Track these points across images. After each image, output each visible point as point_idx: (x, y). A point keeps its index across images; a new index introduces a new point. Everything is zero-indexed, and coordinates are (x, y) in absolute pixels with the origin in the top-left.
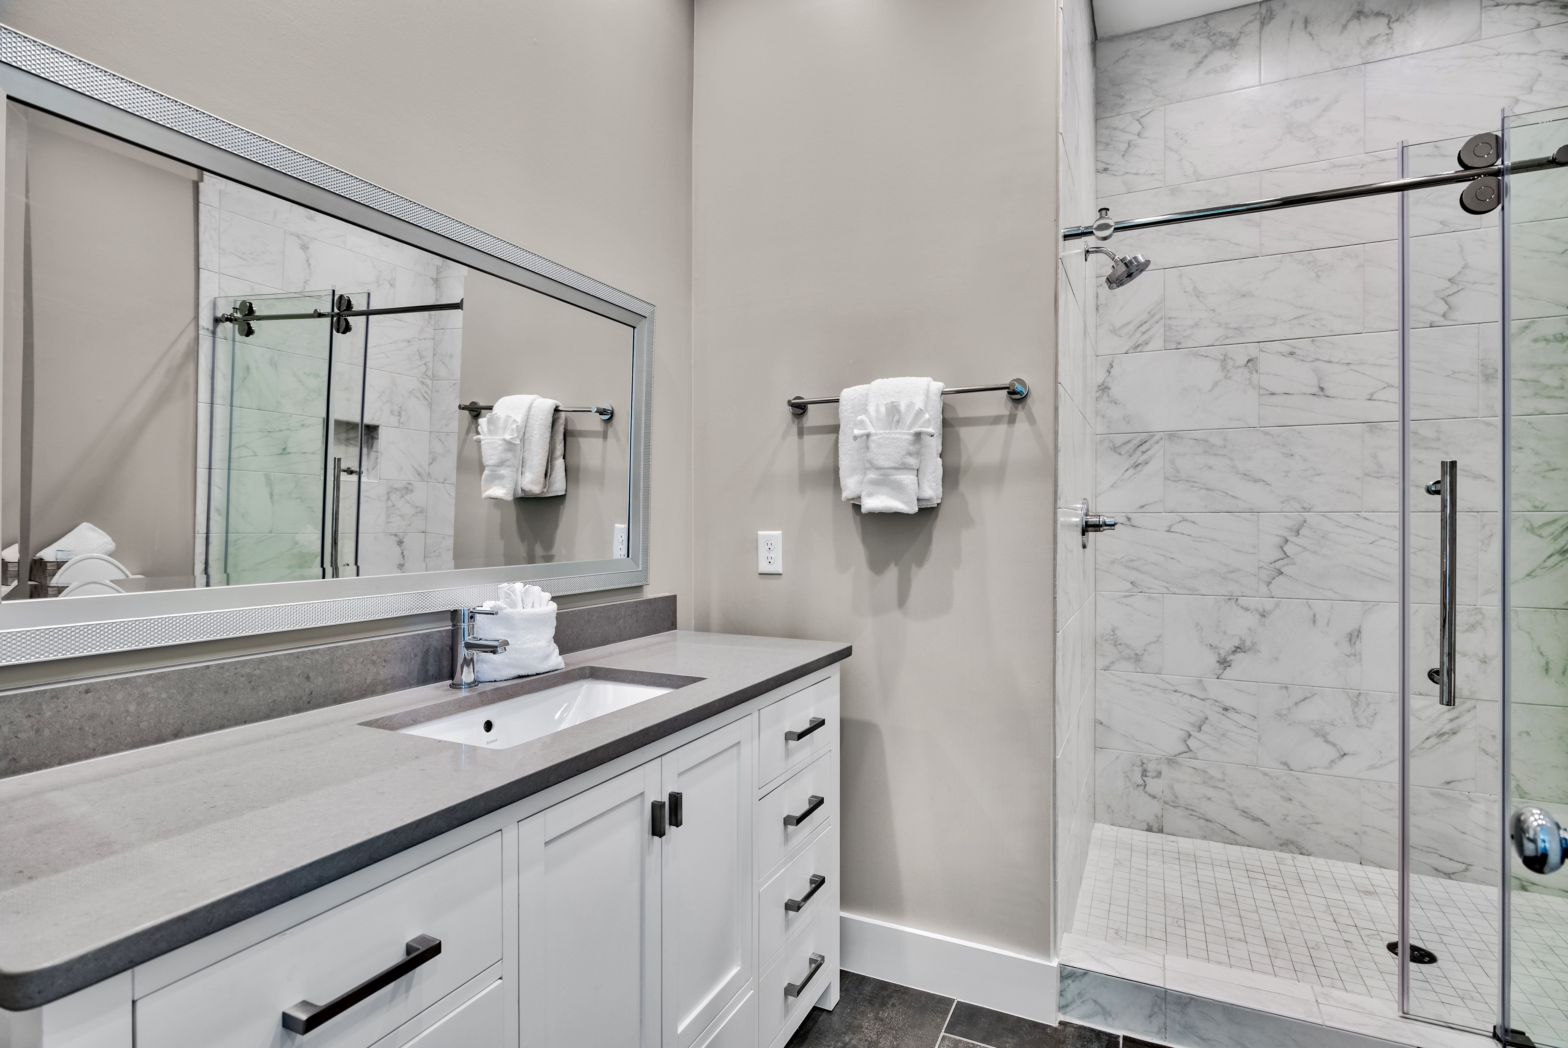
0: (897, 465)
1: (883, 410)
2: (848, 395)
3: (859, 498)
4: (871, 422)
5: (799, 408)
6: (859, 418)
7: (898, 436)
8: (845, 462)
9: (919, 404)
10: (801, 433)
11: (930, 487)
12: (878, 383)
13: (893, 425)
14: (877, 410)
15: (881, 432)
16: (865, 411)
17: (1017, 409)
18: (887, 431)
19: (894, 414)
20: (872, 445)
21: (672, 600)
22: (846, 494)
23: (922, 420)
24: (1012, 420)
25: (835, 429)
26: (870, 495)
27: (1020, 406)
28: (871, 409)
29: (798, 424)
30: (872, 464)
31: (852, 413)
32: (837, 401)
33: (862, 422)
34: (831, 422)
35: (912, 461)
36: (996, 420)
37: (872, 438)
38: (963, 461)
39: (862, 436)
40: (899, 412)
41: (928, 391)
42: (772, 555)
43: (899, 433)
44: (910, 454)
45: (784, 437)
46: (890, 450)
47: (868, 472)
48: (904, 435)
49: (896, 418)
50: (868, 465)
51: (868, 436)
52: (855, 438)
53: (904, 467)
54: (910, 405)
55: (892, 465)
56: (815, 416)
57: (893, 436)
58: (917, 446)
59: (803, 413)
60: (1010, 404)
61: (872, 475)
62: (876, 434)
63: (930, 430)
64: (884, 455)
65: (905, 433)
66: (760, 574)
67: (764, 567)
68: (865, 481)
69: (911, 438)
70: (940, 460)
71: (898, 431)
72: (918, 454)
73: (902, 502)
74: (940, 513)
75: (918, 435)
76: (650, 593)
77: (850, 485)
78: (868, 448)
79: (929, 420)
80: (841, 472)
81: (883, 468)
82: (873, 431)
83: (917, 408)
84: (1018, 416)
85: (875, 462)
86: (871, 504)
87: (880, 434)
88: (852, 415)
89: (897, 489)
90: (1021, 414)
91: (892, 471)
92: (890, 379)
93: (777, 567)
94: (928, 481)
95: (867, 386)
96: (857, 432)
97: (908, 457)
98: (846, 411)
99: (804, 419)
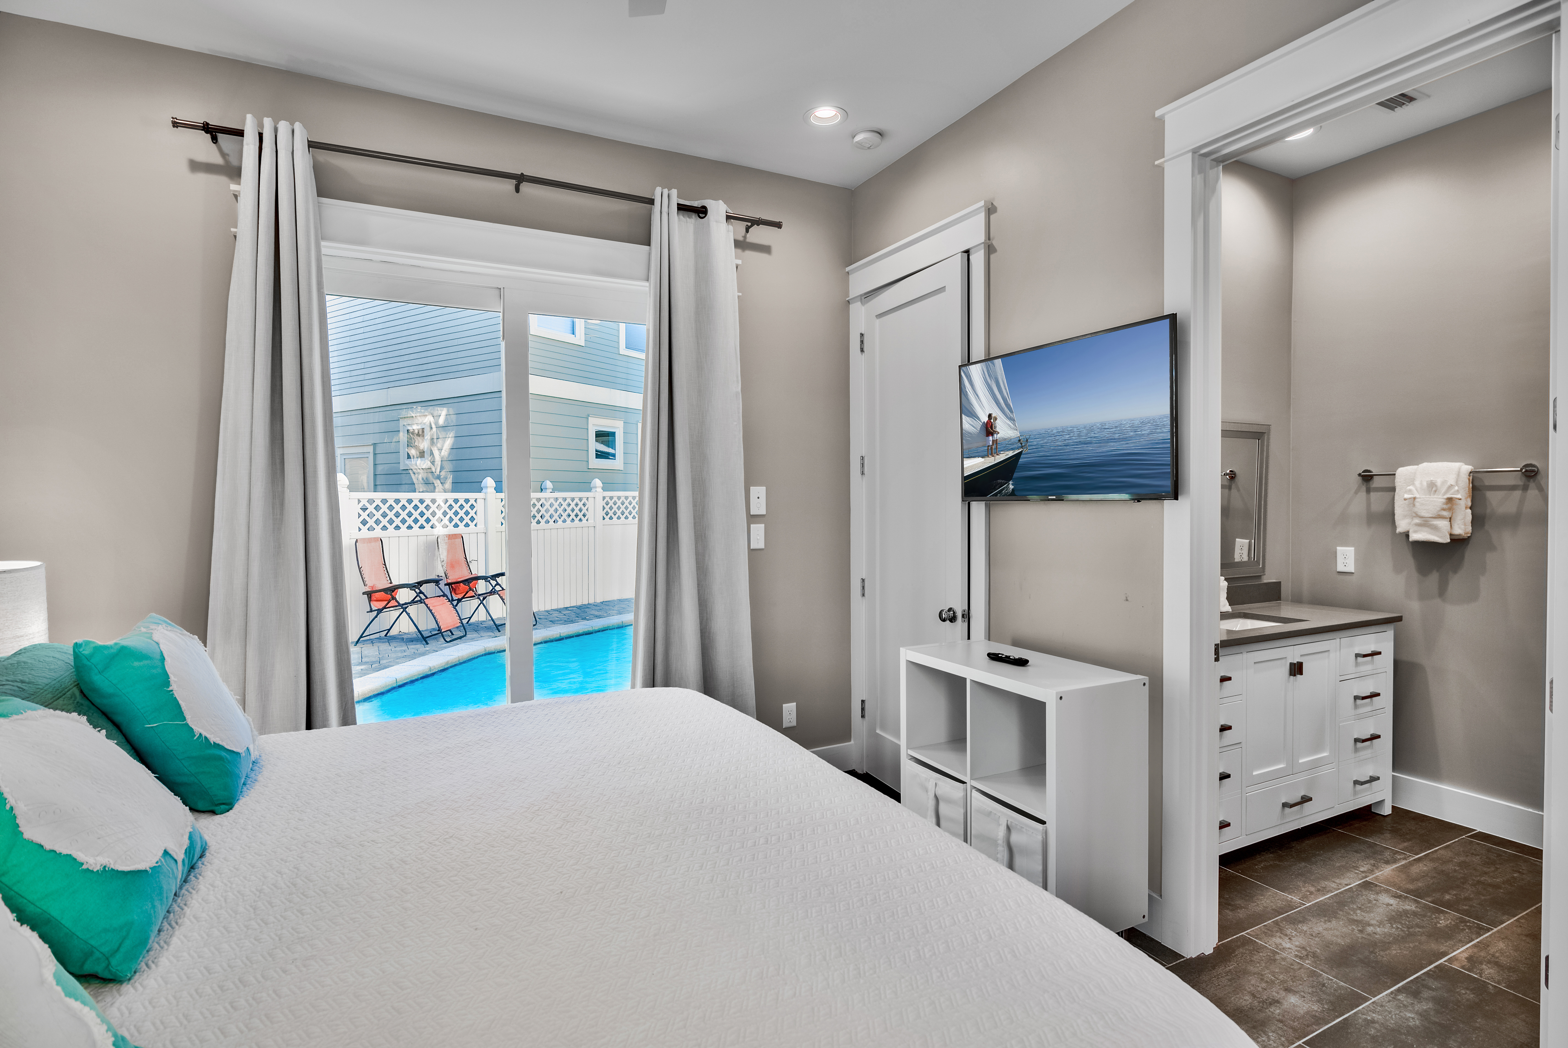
0: (1434, 516)
1: (1425, 484)
2: (1402, 473)
3: (1408, 532)
4: (1416, 490)
5: (1367, 477)
6: (1409, 488)
7: (1435, 499)
8: (1399, 511)
9: (1451, 481)
10: (1368, 491)
11: (1460, 528)
12: (1425, 465)
13: (1432, 493)
14: (1421, 483)
15: (1424, 497)
16: (1413, 484)
17: (1529, 481)
18: (1427, 496)
19: (1432, 487)
20: (1417, 504)
21: (1278, 585)
22: (1400, 529)
23: (1453, 491)
24: (1525, 488)
25: (1393, 489)
26: (1415, 532)
27: (1532, 480)
28: (1417, 483)
29: (1367, 485)
30: (1417, 514)
31: (1404, 483)
32: (1395, 474)
33: (1410, 491)
34: (1391, 485)
35: (1445, 513)
36: (1513, 488)
37: (1417, 500)
38: (1488, 511)
39: (1410, 498)
40: (1436, 486)
41: (1459, 472)
42: (1347, 561)
43: (1435, 498)
44: (1444, 510)
45: (1356, 493)
46: (1429, 507)
47: (1414, 518)
48: (1438, 500)
49: (1434, 489)
50: (1414, 515)
51: (1415, 498)
52: (1405, 499)
53: (1439, 517)
54: (1444, 482)
55: (1431, 516)
56: (1377, 482)
57: (1431, 499)
58: (1449, 505)
59: (1371, 479)
60: (1524, 478)
61: (1417, 521)
62: (1420, 498)
63: (1459, 496)
64: (1425, 510)
65: (1440, 498)
66: (1338, 572)
67: (1340, 568)
68: (1412, 524)
69: (1444, 501)
70: (1469, 511)
71: (1435, 496)
72: (1450, 509)
73: (1438, 536)
74: (1470, 542)
75: (1450, 500)
76: (1266, 580)
77: (1402, 525)
78: (1414, 505)
79: (1458, 491)
80: (1396, 517)
81: (1424, 517)
82: (1417, 496)
83: (1449, 484)
84: (1530, 486)
85: (1419, 514)
86: (1415, 536)
87: (1423, 498)
88: (1405, 484)
89: (1435, 528)
90: (1532, 485)
91: (1432, 519)
92: (1432, 463)
93: (1351, 568)
94: (1458, 524)
95: (1417, 466)
96: (1406, 496)
97: (1443, 511)
98: (1400, 482)
99: (1371, 482)
